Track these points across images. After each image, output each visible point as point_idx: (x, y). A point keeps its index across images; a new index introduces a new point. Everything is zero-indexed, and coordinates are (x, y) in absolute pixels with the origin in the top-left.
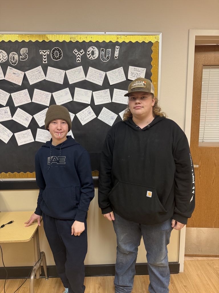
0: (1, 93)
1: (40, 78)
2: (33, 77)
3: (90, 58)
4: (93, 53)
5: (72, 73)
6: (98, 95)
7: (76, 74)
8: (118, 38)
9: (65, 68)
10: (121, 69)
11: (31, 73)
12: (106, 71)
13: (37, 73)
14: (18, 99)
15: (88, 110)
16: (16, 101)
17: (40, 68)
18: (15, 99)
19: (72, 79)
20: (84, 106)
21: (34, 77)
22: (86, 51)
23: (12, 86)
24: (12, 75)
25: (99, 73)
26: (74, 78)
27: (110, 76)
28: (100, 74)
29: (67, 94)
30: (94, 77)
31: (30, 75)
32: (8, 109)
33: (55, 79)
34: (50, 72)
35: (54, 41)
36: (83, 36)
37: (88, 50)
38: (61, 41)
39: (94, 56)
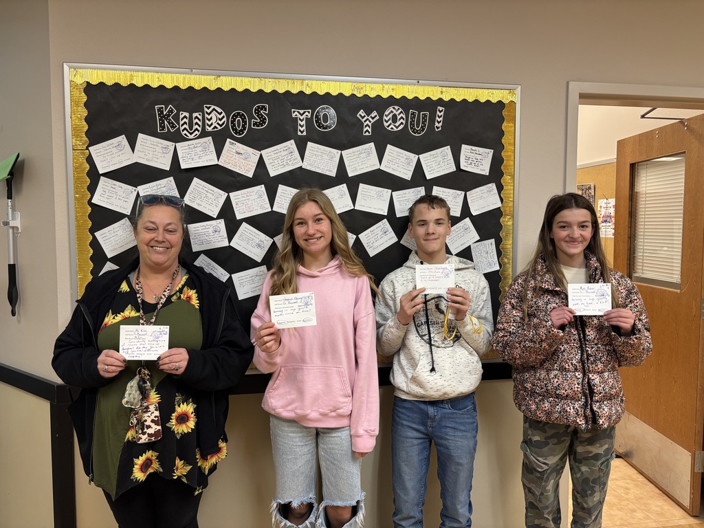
0: (210, 191)
1: (290, 163)
2: (276, 161)
3: (389, 129)
4: (394, 119)
5: (354, 155)
6: (401, 199)
7: (362, 157)
8: (442, 92)
9: (342, 147)
10: (446, 151)
11: (272, 154)
12: (418, 154)
13: (286, 153)
14: (243, 203)
15: (382, 226)
16: (238, 209)
17: (291, 144)
18: (237, 204)
19: (353, 167)
20: (374, 219)
21: (280, 162)
22: (381, 115)
23: (232, 178)
24: (234, 157)
25: (405, 157)
26: (357, 165)
27: (426, 162)
28: (407, 159)
29: (342, 196)
30: (397, 165)
31: (271, 157)
32: (221, 224)
33: (321, 167)
34: (312, 152)
35: (321, 92)
36: (377, 85)
37: (387, 113)
38: (334, 93)
39: (397, 124)
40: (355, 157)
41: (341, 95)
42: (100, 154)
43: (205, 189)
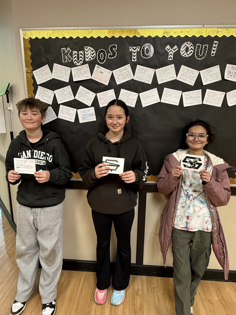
0: (87, 93)
1: (127, 77)
2: (120, 76)
3: (183, 56)
4: (187, 49)
6: (188, 96)
7: (166, 73)
8: (218, 32)
9: (155, 67)
10: (217, 68)
11: (118, 72)
12: (199, 70)
13: (125, 72)
14: (103, 99)
16: (101, 102)
17: (128, 67)
18: (100, 99)
19: (161, 78)
21: (122, 76)
22: (179, 48)
23: (98, 86)
24: (99, 74)
26: (163, 77)
27: (204, 75)
28: (192, 73)
30: (186, 77)
31: (118, 74)
33: (144, 79)
34: (139, 70)
35: (146, 36)
36: (178, 29)
37: (183, 46)
38: (153, 36)
39: (188, 53)
40: (163, 73)
41: (157, 36)
42: (38, 74)
43: (85, 92)
